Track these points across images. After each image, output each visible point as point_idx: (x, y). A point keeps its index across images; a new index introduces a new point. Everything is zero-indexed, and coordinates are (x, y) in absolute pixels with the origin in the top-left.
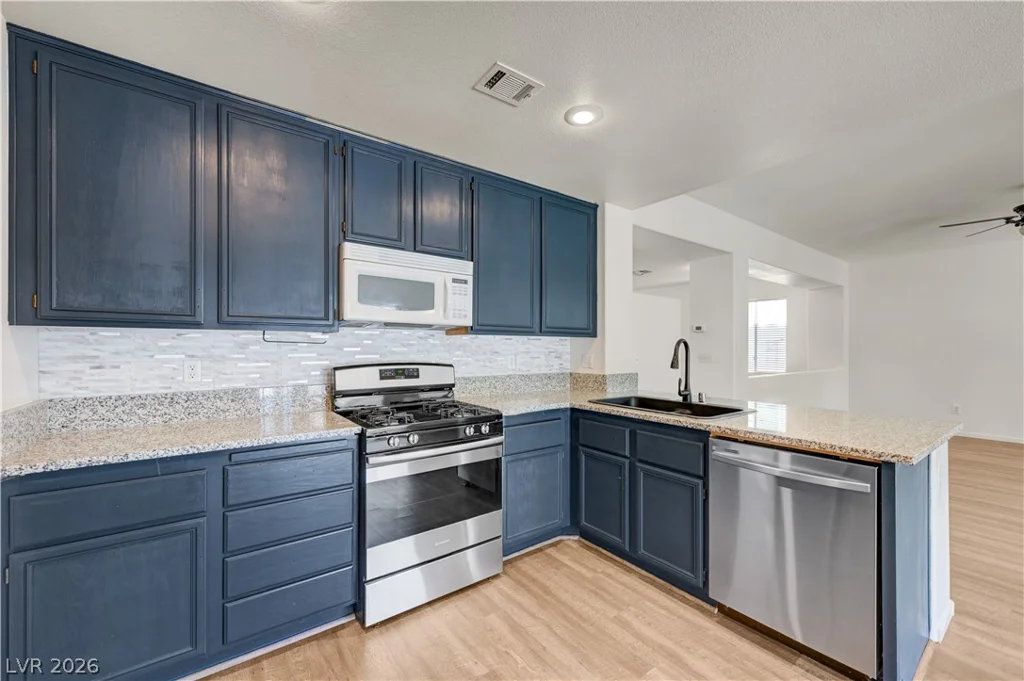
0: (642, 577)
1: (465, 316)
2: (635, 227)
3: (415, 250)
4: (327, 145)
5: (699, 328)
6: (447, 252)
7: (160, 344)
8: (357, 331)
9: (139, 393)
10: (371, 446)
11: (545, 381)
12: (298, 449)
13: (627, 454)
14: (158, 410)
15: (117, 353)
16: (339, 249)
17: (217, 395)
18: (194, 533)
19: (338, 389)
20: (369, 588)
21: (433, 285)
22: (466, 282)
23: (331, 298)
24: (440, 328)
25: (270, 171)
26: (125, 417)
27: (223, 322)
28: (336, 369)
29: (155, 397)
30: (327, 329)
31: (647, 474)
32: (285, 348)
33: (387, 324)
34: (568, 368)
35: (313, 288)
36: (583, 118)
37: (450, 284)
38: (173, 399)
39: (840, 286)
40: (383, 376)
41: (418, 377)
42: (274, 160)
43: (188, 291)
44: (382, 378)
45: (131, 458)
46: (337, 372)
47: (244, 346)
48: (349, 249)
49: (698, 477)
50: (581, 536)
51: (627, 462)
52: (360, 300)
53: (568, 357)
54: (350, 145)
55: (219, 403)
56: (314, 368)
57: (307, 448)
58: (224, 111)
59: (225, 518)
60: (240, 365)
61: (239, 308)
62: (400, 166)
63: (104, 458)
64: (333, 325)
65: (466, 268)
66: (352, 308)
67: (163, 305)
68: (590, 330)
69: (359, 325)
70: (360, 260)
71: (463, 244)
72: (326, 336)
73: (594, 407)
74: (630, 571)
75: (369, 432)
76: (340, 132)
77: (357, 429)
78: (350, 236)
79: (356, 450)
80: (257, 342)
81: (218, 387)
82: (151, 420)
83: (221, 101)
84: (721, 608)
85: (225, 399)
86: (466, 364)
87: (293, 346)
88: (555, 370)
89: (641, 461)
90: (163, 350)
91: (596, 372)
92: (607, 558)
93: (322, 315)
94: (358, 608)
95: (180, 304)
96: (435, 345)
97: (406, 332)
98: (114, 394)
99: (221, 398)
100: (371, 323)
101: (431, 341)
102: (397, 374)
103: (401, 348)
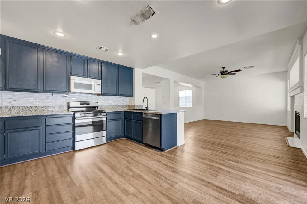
0: (135, 143)
1: (99, 92)
2: (143, 73)
3: (88, 78)
4: (67, 56)
5: (163, 96)
6: (95, 78)
7: (29, 96)
8: (75, 94)
9: (24, 106)
10: (76, 115)
11: (122, 107)
12: (61, 116)
13: (132, 119)
14: (28, 110)
15: (19, 98)
16: (70, 77)
17: (42, 107)
18: (39, 130)
19: (70, 106)
20: (76, 143)
21: (92, 85)
22: (100, 84)
23: (68, 87)
24: (94, 94)
25: (54, 61)
26: (21, 111)
27: (44, 91)
28: (69, 102)
29: (28, 107)
30: (67, 94)
31: (135, 122)
32: (57, 97)
33: (81, 93)
34: (128, 104)
35: (64, 85)
36: (120, 54)
37: (96, 85)
38: (32, 107)
39: (202, 87)
40: (81, 104)
41: (89, 104)
42: (55, 59)
43: (36, 85)
44: (80, 104)
45: (27, 115)
46: (70, 103)
47: (48, 97)
48: (72, 77)
49: (141, 121)
50: (126, 138)
51: (132, 120)
52: (75, 88)
53: (128, 102)
54: (72, 56)
55: (42, 109)
56: (65, 102)
57: (63, 116)
58: (44, 50)
59: (45, 127)
60: (47, 101)
61: (47, 89)
62: (84, 60)
63: (22, 115)
64: (68, 93)
65: (100, 82)
66: (73, 89)
67: (31, 88)
68: (132, 95)
69: (75, 93)
70: (74, 80)
71: (99, 76)
72: (67, 95)
73: (129, 111)
74: (133, 142)
75: (76, 113)
76: (70, 53)
77: (73, 113)
78: (72, 75)
79: (73, 117)
80: (51, 96)
81: (42, 105)
82: (27, 112)
83: (44, 48)
84: (145, 144)
85: (44, 108)
86: (102, 102)
87: (59, 97)
88: (124, 105)
89: (134, 120)
90: (30, 97)
91: (133, 105)
92: (130, 141)
93: (66, 91)
94: (74, 148)
95: (35, 88)
96: (94, 98)
97: (87, 95)
98: (19, 106)
99: (43, 108)
100: (78, 93)
101: (93, 97)
102: (84, 104)
103: (85, 98)
